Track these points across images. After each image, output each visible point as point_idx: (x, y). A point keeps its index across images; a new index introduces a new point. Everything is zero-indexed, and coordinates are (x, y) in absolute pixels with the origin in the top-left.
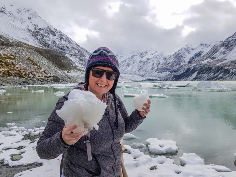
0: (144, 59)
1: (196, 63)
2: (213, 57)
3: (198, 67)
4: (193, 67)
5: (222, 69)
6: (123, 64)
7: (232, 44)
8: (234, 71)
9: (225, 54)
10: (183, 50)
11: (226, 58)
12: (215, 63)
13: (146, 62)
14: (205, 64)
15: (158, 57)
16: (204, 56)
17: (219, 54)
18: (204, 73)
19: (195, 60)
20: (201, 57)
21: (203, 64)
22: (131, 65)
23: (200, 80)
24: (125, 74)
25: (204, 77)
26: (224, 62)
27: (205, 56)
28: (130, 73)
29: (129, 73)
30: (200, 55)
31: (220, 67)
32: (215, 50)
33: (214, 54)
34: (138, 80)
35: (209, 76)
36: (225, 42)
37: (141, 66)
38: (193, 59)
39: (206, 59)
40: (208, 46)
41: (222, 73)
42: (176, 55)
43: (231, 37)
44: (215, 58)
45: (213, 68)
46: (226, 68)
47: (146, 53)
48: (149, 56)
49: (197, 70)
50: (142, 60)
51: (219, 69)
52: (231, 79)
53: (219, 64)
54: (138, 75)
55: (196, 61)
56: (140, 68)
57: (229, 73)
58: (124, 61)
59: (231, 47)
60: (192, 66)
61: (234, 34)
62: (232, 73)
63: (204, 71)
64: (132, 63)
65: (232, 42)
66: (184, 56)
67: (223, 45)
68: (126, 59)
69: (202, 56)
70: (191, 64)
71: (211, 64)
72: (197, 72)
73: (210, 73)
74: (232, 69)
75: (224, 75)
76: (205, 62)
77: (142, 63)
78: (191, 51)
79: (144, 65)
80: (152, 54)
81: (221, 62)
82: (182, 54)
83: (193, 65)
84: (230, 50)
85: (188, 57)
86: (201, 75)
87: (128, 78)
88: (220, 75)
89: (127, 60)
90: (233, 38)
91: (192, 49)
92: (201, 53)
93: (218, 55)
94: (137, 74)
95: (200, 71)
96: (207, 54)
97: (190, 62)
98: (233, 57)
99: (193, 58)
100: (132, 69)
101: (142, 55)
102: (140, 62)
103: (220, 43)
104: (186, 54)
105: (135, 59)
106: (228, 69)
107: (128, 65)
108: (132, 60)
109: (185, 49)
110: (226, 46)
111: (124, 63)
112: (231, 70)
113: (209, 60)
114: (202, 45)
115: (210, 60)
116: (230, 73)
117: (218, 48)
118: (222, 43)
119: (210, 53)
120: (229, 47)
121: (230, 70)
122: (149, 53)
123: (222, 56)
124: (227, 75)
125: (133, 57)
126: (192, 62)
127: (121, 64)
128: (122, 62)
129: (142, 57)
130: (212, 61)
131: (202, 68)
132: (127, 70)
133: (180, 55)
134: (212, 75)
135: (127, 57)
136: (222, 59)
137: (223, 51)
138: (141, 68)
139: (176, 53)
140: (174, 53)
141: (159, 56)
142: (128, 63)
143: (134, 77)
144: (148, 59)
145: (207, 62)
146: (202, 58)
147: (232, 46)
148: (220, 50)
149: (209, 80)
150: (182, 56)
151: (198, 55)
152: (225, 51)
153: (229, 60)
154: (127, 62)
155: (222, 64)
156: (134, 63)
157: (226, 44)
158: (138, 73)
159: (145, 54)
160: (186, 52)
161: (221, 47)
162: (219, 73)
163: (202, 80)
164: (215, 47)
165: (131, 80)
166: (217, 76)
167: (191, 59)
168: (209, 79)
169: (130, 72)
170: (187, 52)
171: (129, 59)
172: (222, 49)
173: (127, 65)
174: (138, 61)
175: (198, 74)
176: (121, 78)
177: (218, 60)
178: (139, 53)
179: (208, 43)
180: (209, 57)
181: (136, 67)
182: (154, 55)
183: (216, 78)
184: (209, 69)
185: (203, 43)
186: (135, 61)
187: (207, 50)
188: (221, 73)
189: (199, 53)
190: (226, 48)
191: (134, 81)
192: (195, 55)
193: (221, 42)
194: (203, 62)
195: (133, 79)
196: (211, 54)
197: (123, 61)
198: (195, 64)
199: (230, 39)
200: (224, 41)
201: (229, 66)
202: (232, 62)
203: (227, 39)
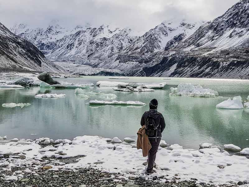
0: (98, 39)
1: (176, 50)
2: (198, 44)
3: (178, 57)
4: (172, 55)
5: (209, 62)
6: (60, 45)
7: (223, 27)
8: (224, 65)
9: (213, 40)
10: (157, 30)
11: (215, 46)
12: (201, 52)
13: (102, 43)
14: (187, 52)
15: (120, 37)
16: (186, 41)
17: (205, 39)
18: (186, 66)
19: (173, 46)
20: (183, 42)
21: (184, 52)
22: (75, 47)
23: (181, 76)
24: (63, 62)
25: (185, 72)
26: (212, 52)
27: (188, 41)
28: (73, 61)
29: (71, 61)
30: (181, 40)
31: (207, 58)
32: (200, 34)
33: (199, 39)
34: (86, 73)
35: (192, 70)
36: (213, 24)
37: (92, 50)
38: (171, 45)
39: (189, 46)
40: (191, 26)
41: (210, 68)
42: (147, 36)
43: (222, 17)
44: (201, 45)
45: (199, 59)
46: (215, 60)
47: (101, 29)
48: (105, 34)
49: (176, 61)
50: (94, 40)
51: (206, 61)
52: (221, 76)
53: (206, 54)
54: (87, 64)
55: (175, 47)
56: (90, 53)
57: (218, 68)
58: (63, 39)
59: (221, 32)
60: (170, 55)
61: (225, 14)
62: (222, 67)
63: (187, 63)
64: (76, 43)
65: (222, 24)
66: (159, 39)
67: (211, 27)
68: (66, 37)
69: (183, 40)
70: (169, 51)
71: (196, 53)
72: (176, 64)
73: (194, 66)
74: (223, 62)
75: (212, 69)
76: (188, 49)
77: (94, 45)
78: (168, 32)
79: (97, 49)
80: (111, 32)
81: (208, 51)
82: (156, 36)
83: (172, 53)
84: (220, 36)
85: (164, 41)
86: (182, 69)
87: (68, 69)
88: (207, 70)
89: (67, 39)
90: (224, 19)
91: (171, 30)
92: (182, 36)
93: (205, 42)
94: (85, 63)
95: (180, 63)
96: (190, 38)
97: (167, 49)
98: (224, 45)
99: (172, 43)
100: (75, 54)
101: (94, 32)
102: (91, 43)
103: (208, 25)
104: (162, 36)
105: (82, 38)
106: (217, 62)
107: (70, 46)
108: (77, 40)
109: (160, 29)
110: (215, 29)
111: (62, 43)
112: (221, 63)
113: (192, 47)
114: (183, 24)
115: (194, 47)
116: (220, 67)
117: (205, 31)
118: (210, 24)
119: (194, 37)
120: (218, 30)
121: (219, 63)
122: (106, 30)
123: (210, 43)
124: (216, 70)
125: (78, 34)
126: (169, 49)
127: (58, 44)
128: (58, 41)
129: (94, 36)
130: (197, 49)
131: (184, 59)
132: (67, 55)
133: (153, 37)
134: (196, 69)
135: (68, 34)
136: (210, 47)
137: (211, 36)
138: (92, 52)
139: (147, 33)
140: (144, 33)
141: (122, 36)
142: (70, 43)
143: (79, 68)
144: (105, 39)
145: (191, 50)
146: (183, 44)
147: (222, 29)
148: (207, 34)
149: (192, 76)
150: (156, 39)
151: (179, 38)
152: (213, 37)
153: (219, 49)
154: (68, 42)
155: (209, 54)
156: (80, 44)
157: (215, 27)
158: (86, 61)
159: (100, 31)
160: (161, 34)
161: (208, 30)
162: (205, 66)
163: (183, 76)
164: (201, 29)
165: (74, 73)
166: (203, 71)
167: (168, 43)
168: (193, 74)
169: (72, 59)
170: (163, 33)
171: (71, 37)
172: (210, 33)
173: (68, 47)
174: (88, 41)
175: (178, 67)
176: (56, 69)
177: (204, 48)
178: (90, 28)
179: (192, 23)
180: (193, 43)
181: (84, 51)
182: (114, 33)
183: (201, 75)
184: (192, 61)
185: (185, 22)
186: (82, 40)
187: (190, 33)
188: (208, 67)
189: (179, 36)
190: (215, 32)
191: (80, 75)
192: (174, 39)
193: (208, 23)
194: (185, 50)
195: (78, 71)
196: (196, 39)
197: (61, 40)
198: (174, 52)
199: (220, 20)
200: (212, 22)
201: (218, 57)
202: (222, 52)
203: (216, 19)
